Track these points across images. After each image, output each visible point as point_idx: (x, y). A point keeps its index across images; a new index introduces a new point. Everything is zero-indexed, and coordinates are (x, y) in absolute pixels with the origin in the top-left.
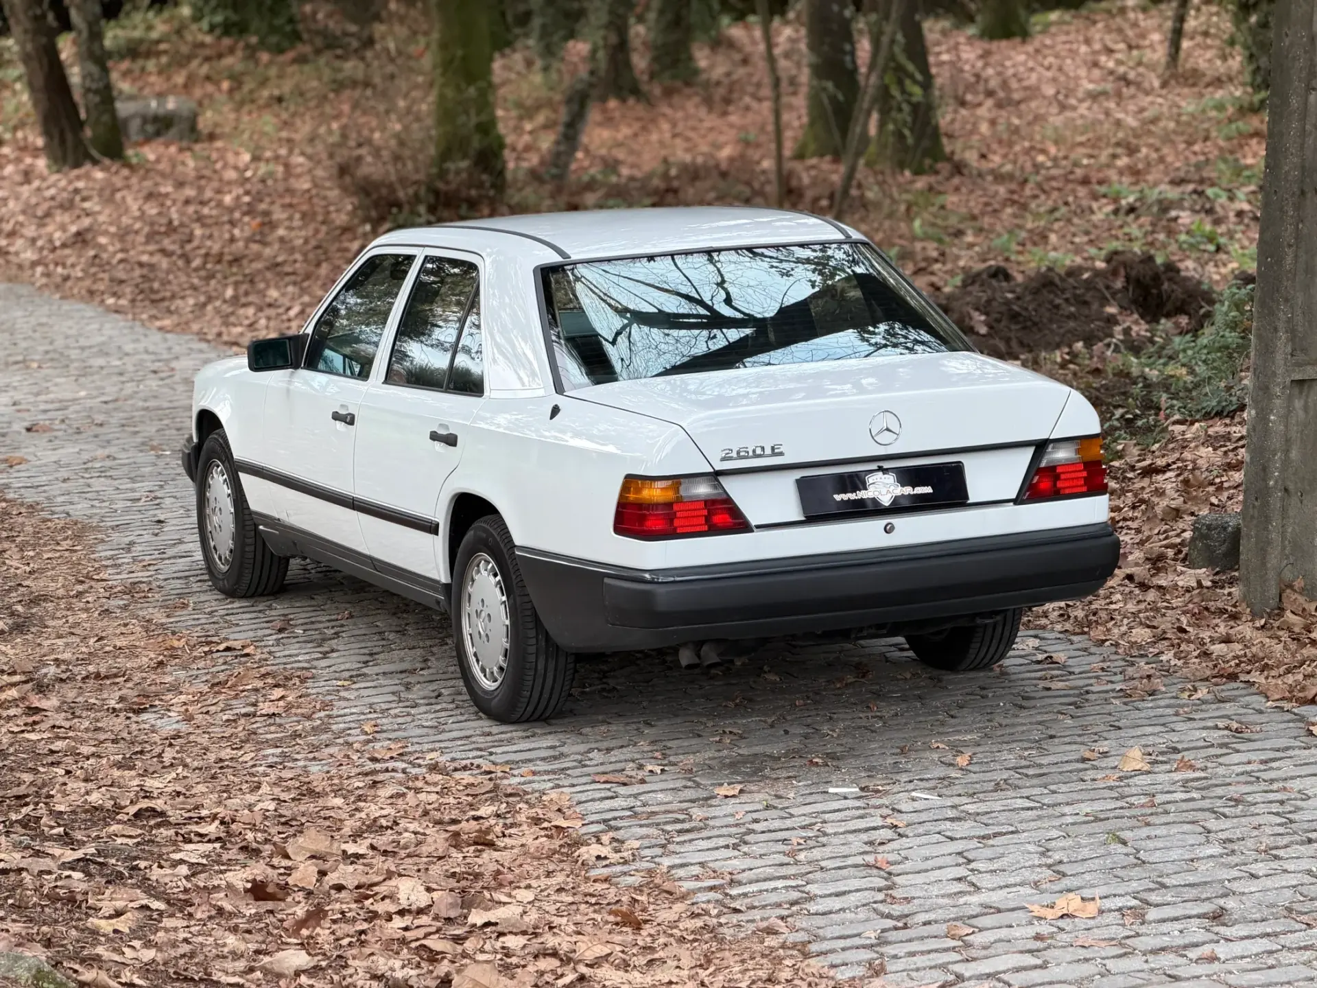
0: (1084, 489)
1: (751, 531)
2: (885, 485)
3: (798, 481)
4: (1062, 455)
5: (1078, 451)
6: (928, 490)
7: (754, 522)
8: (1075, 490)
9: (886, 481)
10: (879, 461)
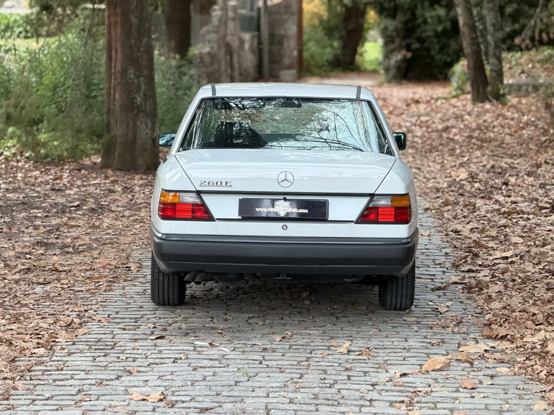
0: (393, 220)
1: (215, 221)
2: (284, 206)
3: (240, 200)
4: (383, 202)
5: (392, 201)
6: (306, 211)
7: (216, 217)
8: (386, 220)
9: (286, 205)
10: (284, 195)
